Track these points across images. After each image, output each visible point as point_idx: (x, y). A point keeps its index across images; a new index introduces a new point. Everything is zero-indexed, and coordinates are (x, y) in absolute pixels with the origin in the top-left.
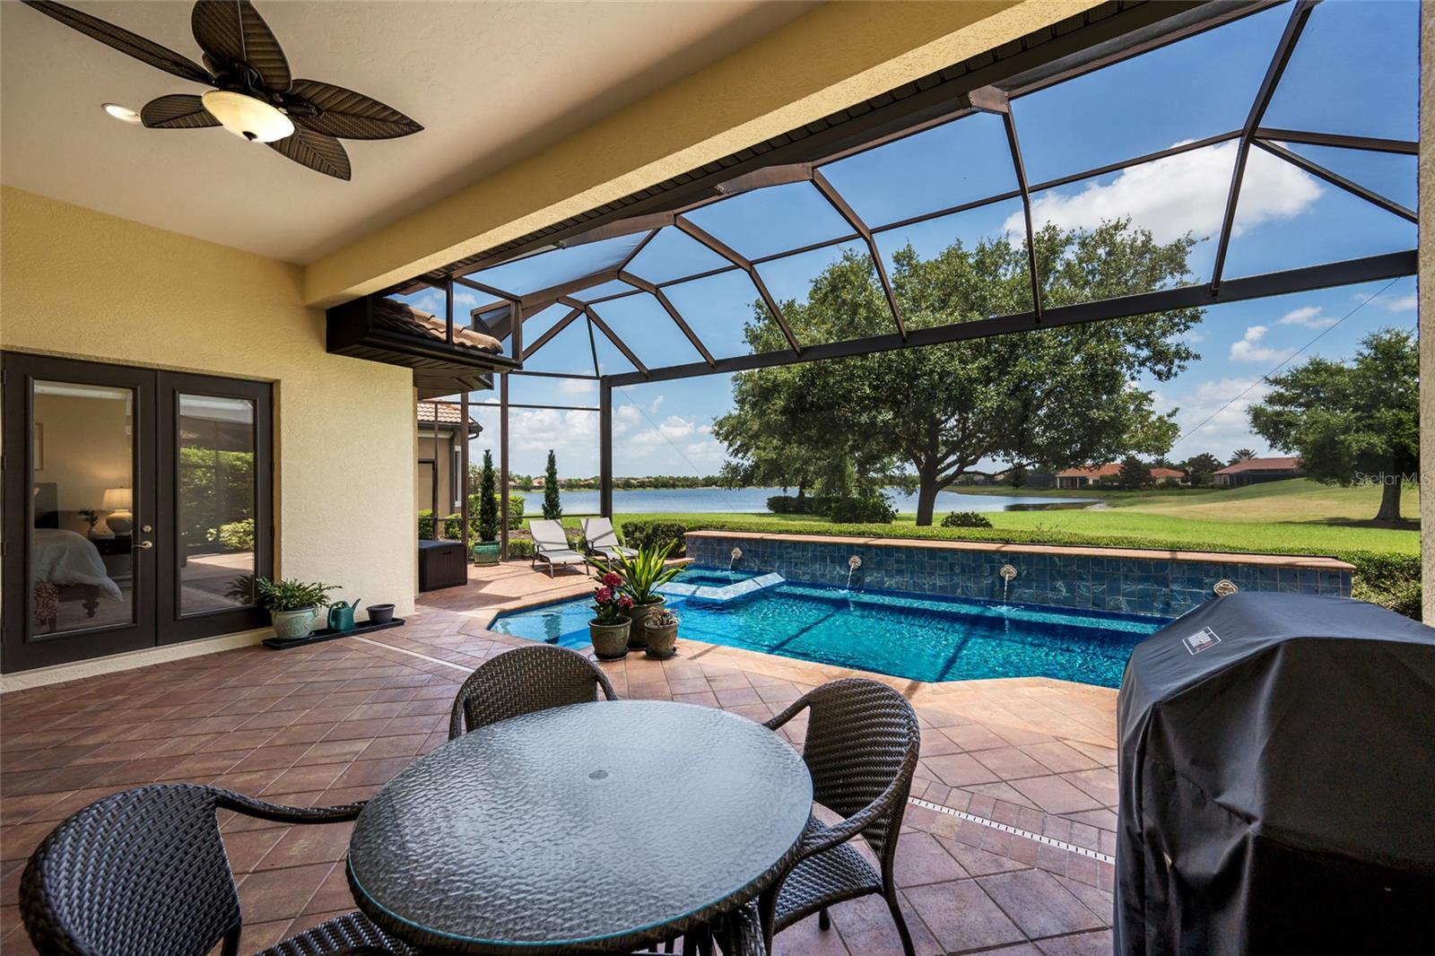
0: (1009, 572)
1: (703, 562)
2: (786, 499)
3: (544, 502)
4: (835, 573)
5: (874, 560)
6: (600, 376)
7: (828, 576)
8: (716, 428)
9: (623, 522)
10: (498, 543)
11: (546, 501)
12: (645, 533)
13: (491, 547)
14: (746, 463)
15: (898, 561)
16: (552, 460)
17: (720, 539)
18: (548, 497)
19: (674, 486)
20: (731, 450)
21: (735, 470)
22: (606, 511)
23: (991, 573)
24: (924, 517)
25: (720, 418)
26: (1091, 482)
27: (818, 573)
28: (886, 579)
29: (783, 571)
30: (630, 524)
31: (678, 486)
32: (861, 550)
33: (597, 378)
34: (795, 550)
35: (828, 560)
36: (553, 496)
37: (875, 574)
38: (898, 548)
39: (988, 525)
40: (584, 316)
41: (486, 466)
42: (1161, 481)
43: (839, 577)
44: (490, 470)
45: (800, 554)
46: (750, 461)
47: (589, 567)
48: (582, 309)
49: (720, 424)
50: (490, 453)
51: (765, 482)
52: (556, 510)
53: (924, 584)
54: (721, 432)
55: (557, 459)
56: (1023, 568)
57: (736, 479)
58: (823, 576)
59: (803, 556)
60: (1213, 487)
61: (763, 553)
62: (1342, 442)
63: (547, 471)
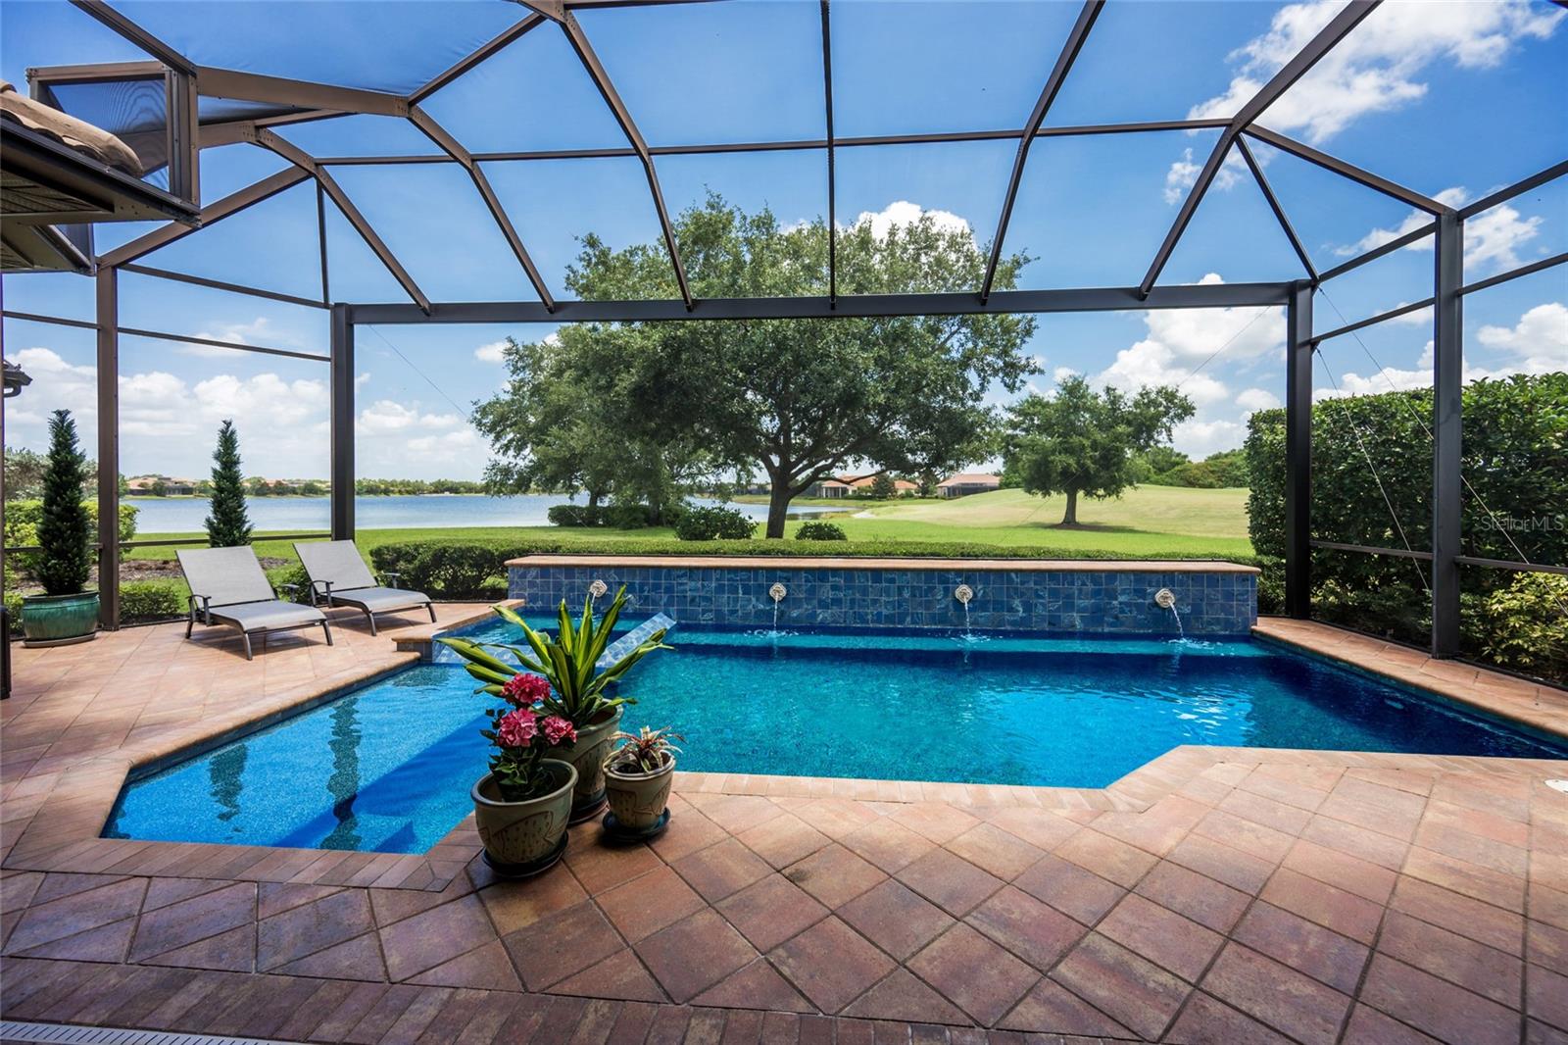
0: (964, 592)
1: (540, 604)
2: (573, 508)
3: (211, 516)
4: (751, 607)
5: (804, 588)
6: (332, 302)
7: (740, 613)
8: (478, 416)
9: (375, 546)
10: (92, 596)
11: (215, 512)
12: (417, 562)
13: (71, 606)
14: (522, 463)
15: (834, 588)
16: (228, 440)
17: (569, 569)
18: (218, 505)
19: (386, 492)
20: (498, 445)
21: (506, 472)
22: (343, 528)
23: (946, 596)
24: (775, 528)
25: (484, 402)
26: (850, 493)
27: (726, 609)
28: (819, 611)
29: (673, 609)
30: (387, 548)
31: (393, 492)
32: (785, 575)
33: (326, 305)
34: (691, 578)
35: (740, 591)
36: (232, 504)
37: (805, 606)
38: (835, 571)
39: (842, 537)
40: (312, 183)
41: (58, 444)
42: (901, 492)
43: (756, 613)
44: (70, 452)
45: (699, 584)
46: (527, 461)
47: (331, 629)
48: (308, 170)
49: (484, 411)
50: (70, 418)
51: (548, 486)
52: (239, 528)
53: (867, 614)
54: (484, 421)
55: (239, 437)
56: (979, 587)
57: (505, 484)
58: (733, 612)
59: (703, 585)
60: (937, 497)
61: (642, 586)
62: (1052, 462)
63: (217, 457)
